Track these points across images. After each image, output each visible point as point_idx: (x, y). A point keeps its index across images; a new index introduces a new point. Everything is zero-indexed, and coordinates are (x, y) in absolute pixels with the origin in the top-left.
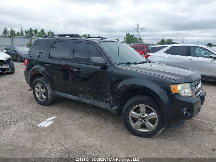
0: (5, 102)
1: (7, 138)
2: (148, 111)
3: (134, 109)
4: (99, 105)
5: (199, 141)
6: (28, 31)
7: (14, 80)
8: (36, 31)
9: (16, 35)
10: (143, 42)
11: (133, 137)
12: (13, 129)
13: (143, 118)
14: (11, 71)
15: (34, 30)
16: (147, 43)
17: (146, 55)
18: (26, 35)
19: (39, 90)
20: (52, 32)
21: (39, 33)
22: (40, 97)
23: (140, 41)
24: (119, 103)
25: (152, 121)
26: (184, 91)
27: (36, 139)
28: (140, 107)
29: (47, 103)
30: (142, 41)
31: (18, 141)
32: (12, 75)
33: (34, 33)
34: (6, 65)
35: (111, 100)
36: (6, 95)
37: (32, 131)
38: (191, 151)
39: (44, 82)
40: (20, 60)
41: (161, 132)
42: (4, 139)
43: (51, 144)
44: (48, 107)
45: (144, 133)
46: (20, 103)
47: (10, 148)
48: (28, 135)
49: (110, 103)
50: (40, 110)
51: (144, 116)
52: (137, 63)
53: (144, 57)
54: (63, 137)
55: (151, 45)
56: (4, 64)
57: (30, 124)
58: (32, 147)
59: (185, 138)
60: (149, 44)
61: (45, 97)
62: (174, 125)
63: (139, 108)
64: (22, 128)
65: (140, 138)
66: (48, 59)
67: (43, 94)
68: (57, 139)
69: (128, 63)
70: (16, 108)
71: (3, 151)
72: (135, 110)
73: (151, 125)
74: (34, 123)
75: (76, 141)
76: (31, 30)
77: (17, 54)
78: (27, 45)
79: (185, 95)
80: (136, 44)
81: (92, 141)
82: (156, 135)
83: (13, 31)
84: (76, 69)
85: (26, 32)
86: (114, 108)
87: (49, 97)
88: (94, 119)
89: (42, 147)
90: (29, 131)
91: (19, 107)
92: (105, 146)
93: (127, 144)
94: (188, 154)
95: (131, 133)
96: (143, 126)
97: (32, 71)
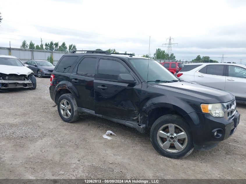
0: (29, 118)
1: (34, 152)
2: (177, 131)
3: (162, 129)
4: (126, 123)
5: (232, 165)
6: (49, 44)
7: (36, 96)
8: (56, 45)
9: (35, 48)
10: (175, 59)
11: (162, 157)
12: (40, 143)
13: (172, 138)
14: (33, 87)
15: (55, 43)
16: (180, 60)
17: (178, 74)
18: (45, 48)
19: (64, 107)
20: (74, 46)
21: (60, 47)
22: (65, 113)
23: (172, 57)
24: (148, 122)
25: (182, 141)
26: (215, 112)
27: (63, 154)
28: (169, 127)
29: (72, 120)
30: (174, 57)
31: (46, 155)
32: (34, 90)
33: (54, 46)
34: (28, 80)
35: (139, 118)
36: (29, 111)
37: (58, 146)
38: (221, 174)
39: (70, 98)
40: (40, 75)
41: (190, 153)
42: (31, 152)
43: (78, 160)
44: (73, 125)
45: (173, 153)
46: (44, 119)
47: (38, 161)
48: (54, 150)
49: (138, 122)
50: (65, 127)
51: (173, 136)
52: (167, 81)
53: (175, 76)
54: (90, 154)
55: (184, 62)
56: (26, 79)
57: (56, 140)
58: (60, 161)
59: (217, 162)
60: (183, 62)
61: (70, 114)
62: (204, 146)
63: (167, 127)
64: (49, 143)
65: (168, 159)
66: (76, 75)
67: (68, 111)
68: (84, 155)
69: (158, 81)
70: (40, 124)
71: (33, 163)
72: (164, 130)
73: (180, 145)
74: (60, 139)
75: (103, 158)
76: (52, 43)
77: (37, 68)
78: (48, 59)
79: (216, 115)
80: (167, 61)
81: (119, 159)
82: (186, 156)
83: (33, 44)
84: (101, 86)
85: (46, 45)
86: (141, 127)
87: (74, 114)
88: (121, 138)
89: (69, 161)
90: (56, 147)
91: (43, 123)
92: (132, 164)
93: (155, 164)
94: (219, 176)
95: (159, 154)
96: (172, 147)
97: (59, 86)
